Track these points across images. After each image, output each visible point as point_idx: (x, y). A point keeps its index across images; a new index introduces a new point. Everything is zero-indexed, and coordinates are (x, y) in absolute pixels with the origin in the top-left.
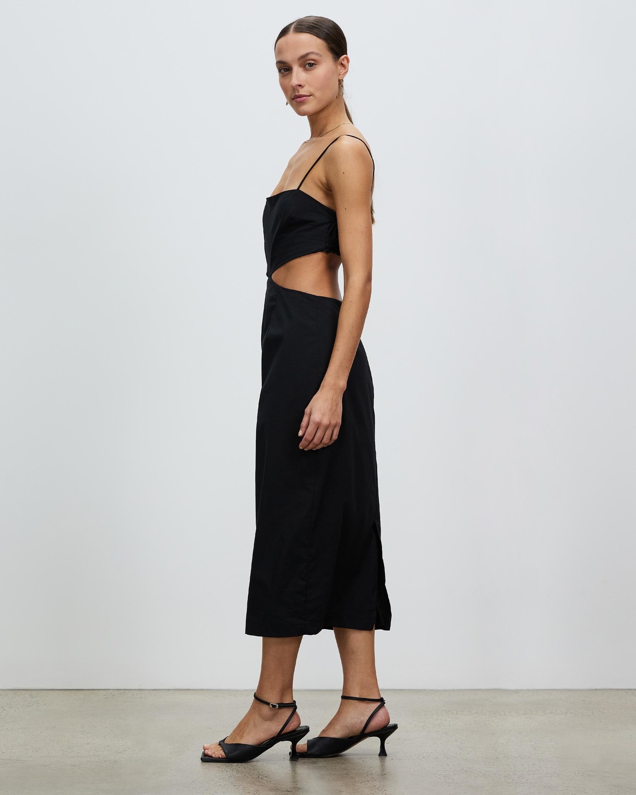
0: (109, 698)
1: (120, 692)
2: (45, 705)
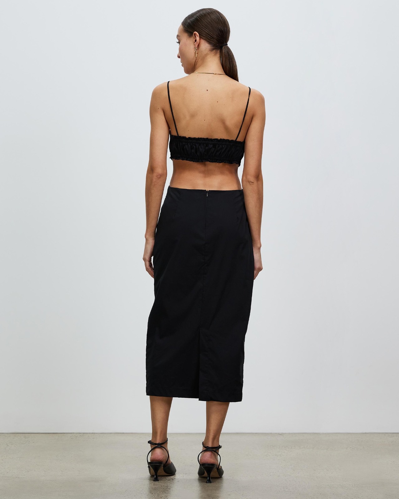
0: (73, 438)
1: (80, 434)
2: (33, 442)
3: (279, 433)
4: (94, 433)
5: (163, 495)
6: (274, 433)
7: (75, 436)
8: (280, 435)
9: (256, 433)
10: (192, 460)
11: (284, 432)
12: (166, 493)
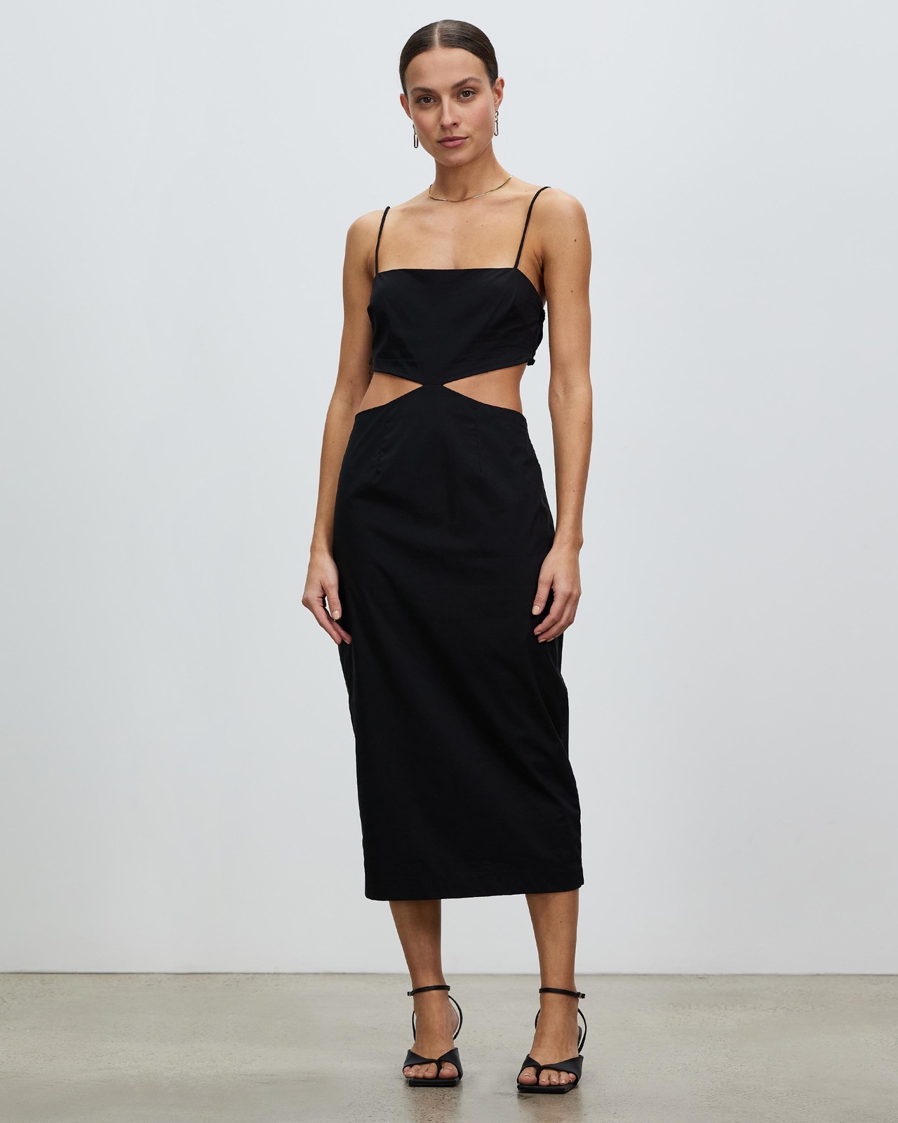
3: (697, 975)
4: (279, 974)
5: (433, 1115)
6: (687, 975)
7: (234, 979)
8: (701, 978)
9: (645, 975)
10: (501, 1036)
11: (708, 972)
12: (441, 1110)
